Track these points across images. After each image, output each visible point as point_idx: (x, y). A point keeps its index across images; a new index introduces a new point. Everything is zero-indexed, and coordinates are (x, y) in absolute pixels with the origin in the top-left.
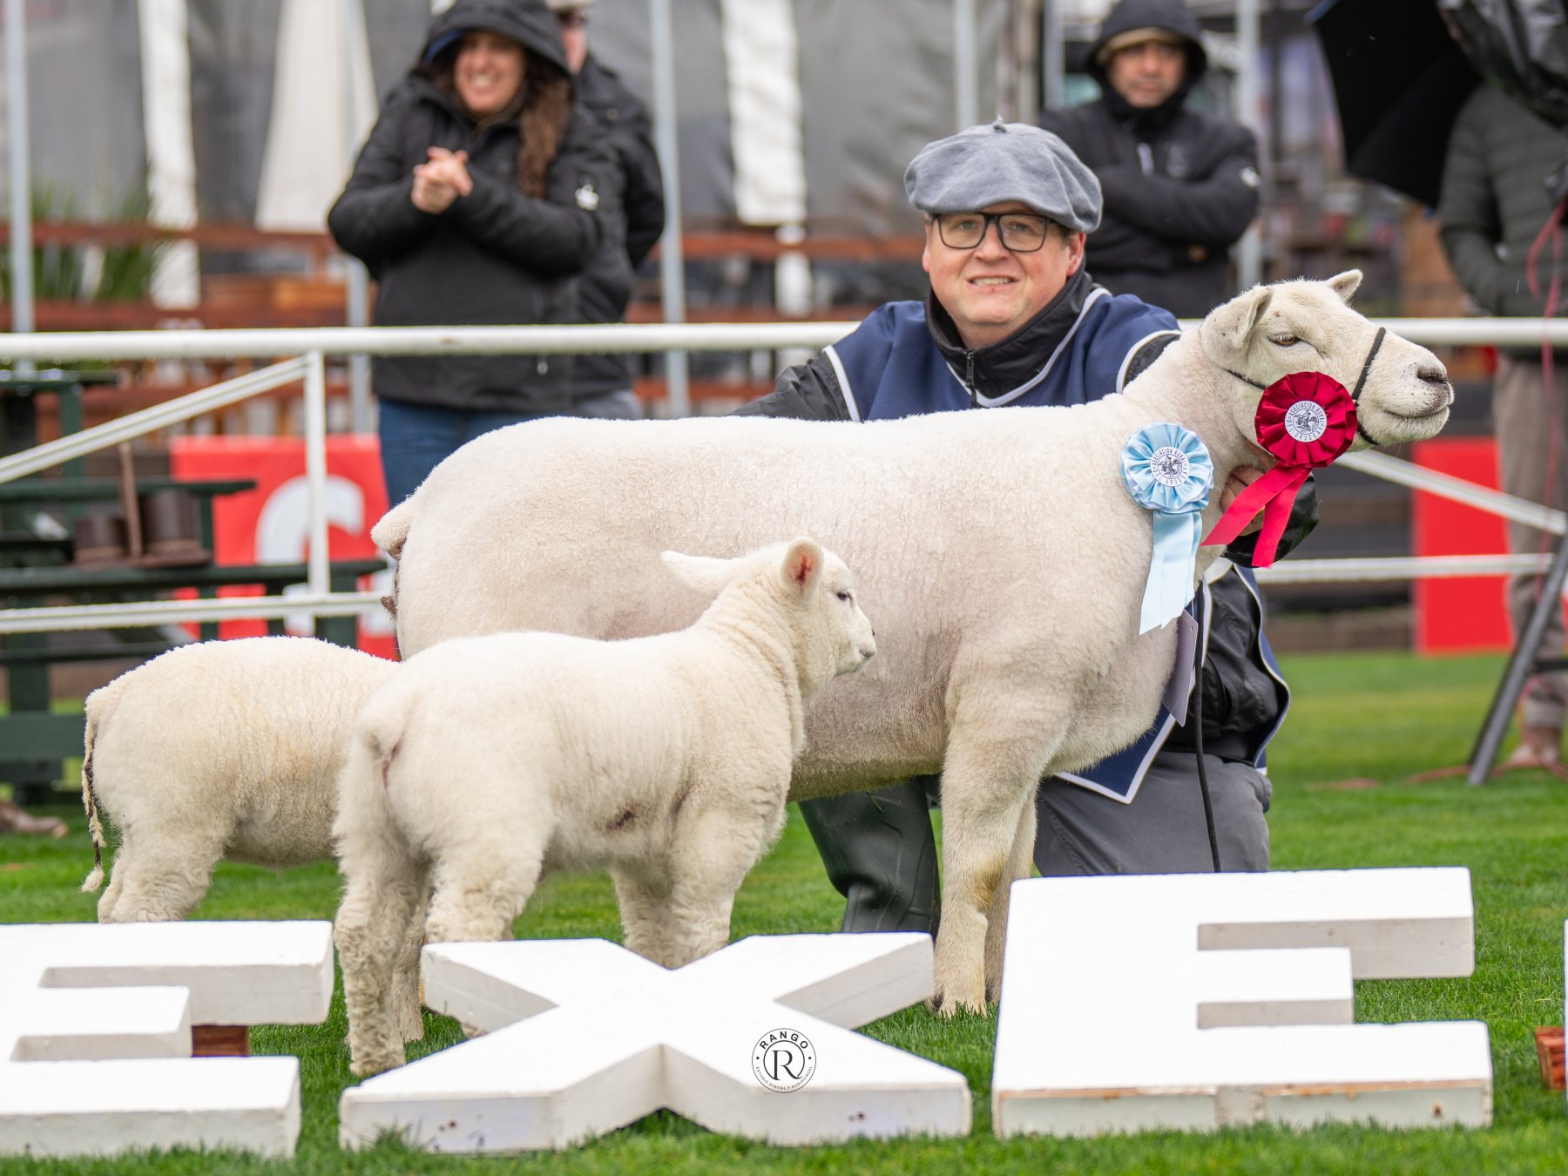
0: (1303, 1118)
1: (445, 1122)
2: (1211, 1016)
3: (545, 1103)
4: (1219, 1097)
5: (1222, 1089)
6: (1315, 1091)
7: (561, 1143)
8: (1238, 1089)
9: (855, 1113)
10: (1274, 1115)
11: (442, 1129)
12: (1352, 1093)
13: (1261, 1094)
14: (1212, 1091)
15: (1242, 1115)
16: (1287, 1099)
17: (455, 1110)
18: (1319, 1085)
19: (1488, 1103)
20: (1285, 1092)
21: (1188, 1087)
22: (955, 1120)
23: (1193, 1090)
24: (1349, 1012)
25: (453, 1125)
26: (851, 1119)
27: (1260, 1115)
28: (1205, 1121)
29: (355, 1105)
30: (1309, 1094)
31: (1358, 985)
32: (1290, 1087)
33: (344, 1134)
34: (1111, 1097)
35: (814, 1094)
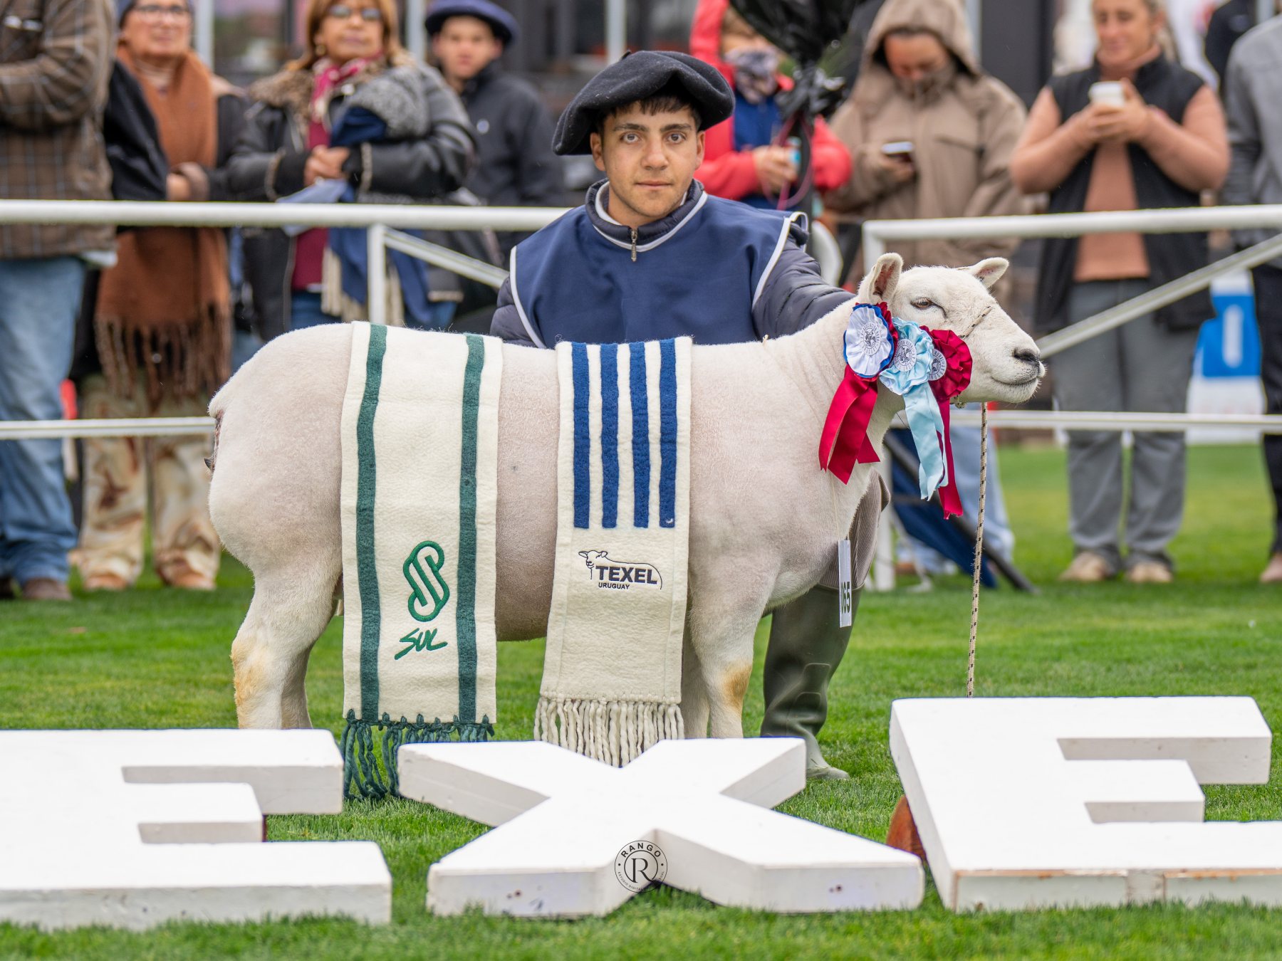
0: (1193, 897)
1: (513, 892)
3: (590, 877)
4: (1130, 878)
5: (1132, 871)
6: (1205, 875)
8: (1144, 872)
9: (834, 886)
10: (1172, 894)
11: (509, 897)
12: (1233, 877)
13: (1163, 878)
14: (1124, 873)
15: (1146, 894)
16: (1184, 880)
17: (519, 882)
18: (1207, 870)
20: (1182, 875)
21: (1104, 869)
22: (913, 893)
23: (1109, 873)
24: (1201, 811)
25: (518, 894)
26: (831, 890)
27: (1158, 894)
28: (1114, 898)
29: (441, 878)
30: (1200, 878)
32: (1184, 871)
33: (431, 901)
34: (1045, 876)
35: (804, 871)
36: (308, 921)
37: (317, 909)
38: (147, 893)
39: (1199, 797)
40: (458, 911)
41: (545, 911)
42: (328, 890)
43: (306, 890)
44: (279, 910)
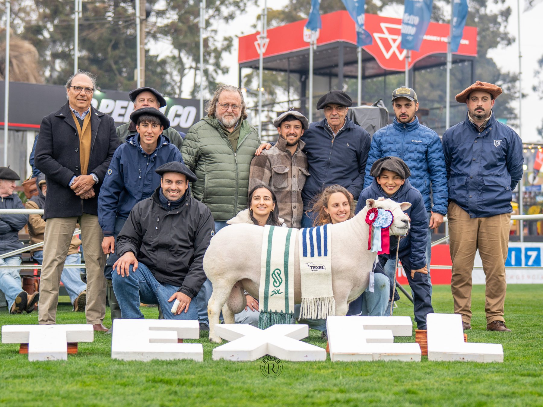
0: (387, 359)
2: (369, 341)
3: (249, 352)
4: (372, 355)
5: (373, 353)
6: (390, 354)
7: (252, 360)
10: (382, 359)
11: (231, 356)
12: (396, 355)
13: (380, 355)
15: (376, 358)
16: (385, 356)
17: (233, 353)
19: (420, 357)
21: (367, 353)
22: (323, 358)
24: (393, 341)
25: (233, 356)
26: (305, 356)
27: (379, 358)
28: (369, 359)
29: (215, 352)
31: (394, 337)
32: (385, 353)
33: (213, 357)
34: (353, 354)
35: (299, 352)
36: (184, 360)
37: (185, 357)
38: (148, 353)
39: (393, 338)
40: (218, 359)
41: (239, 360)
42: (189, 353)
43: (183, 353)
44: (177, 358)
